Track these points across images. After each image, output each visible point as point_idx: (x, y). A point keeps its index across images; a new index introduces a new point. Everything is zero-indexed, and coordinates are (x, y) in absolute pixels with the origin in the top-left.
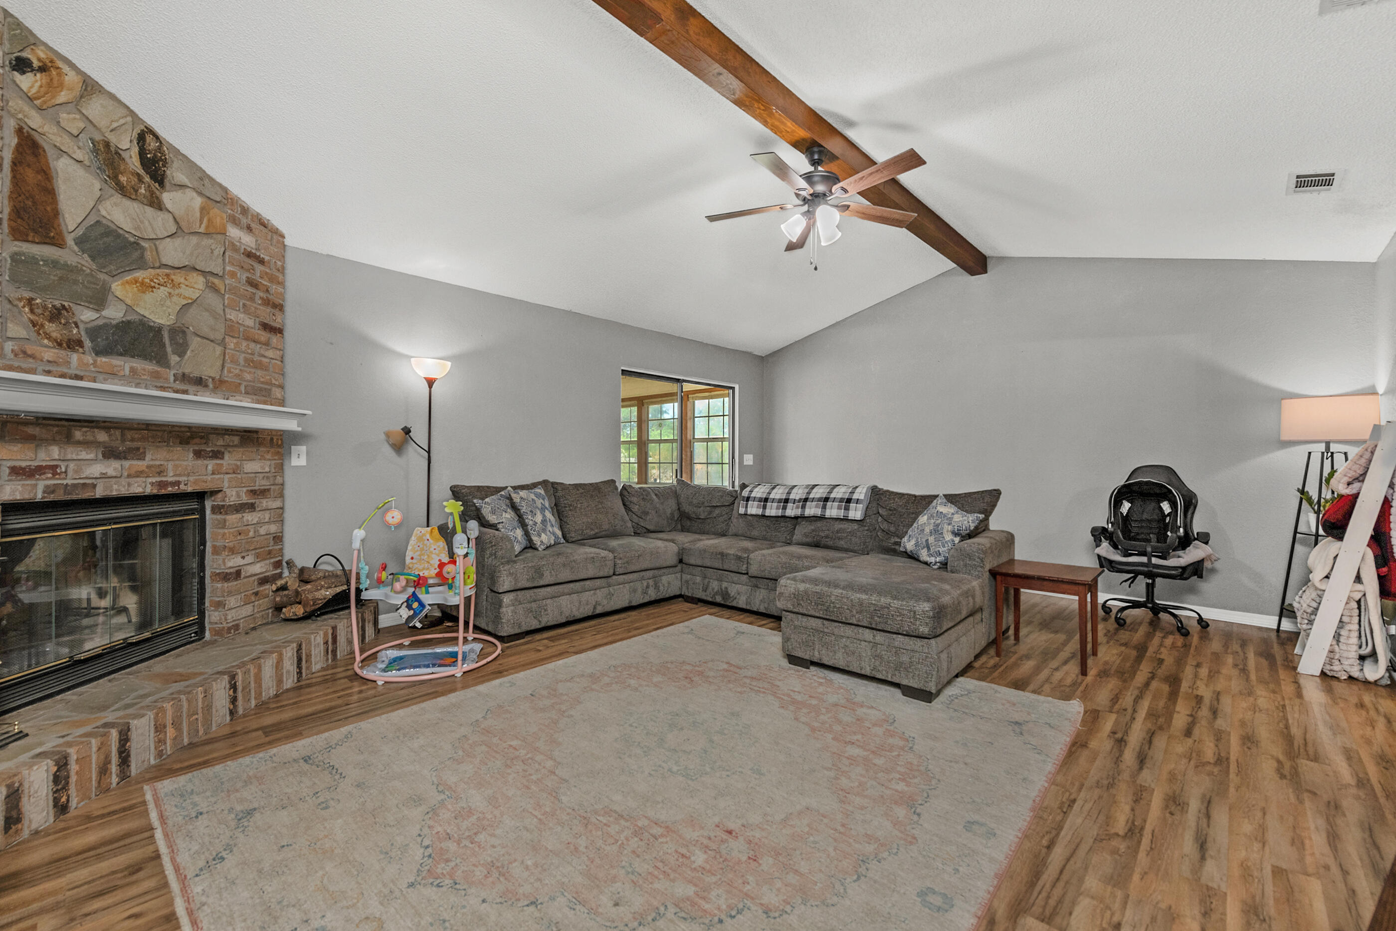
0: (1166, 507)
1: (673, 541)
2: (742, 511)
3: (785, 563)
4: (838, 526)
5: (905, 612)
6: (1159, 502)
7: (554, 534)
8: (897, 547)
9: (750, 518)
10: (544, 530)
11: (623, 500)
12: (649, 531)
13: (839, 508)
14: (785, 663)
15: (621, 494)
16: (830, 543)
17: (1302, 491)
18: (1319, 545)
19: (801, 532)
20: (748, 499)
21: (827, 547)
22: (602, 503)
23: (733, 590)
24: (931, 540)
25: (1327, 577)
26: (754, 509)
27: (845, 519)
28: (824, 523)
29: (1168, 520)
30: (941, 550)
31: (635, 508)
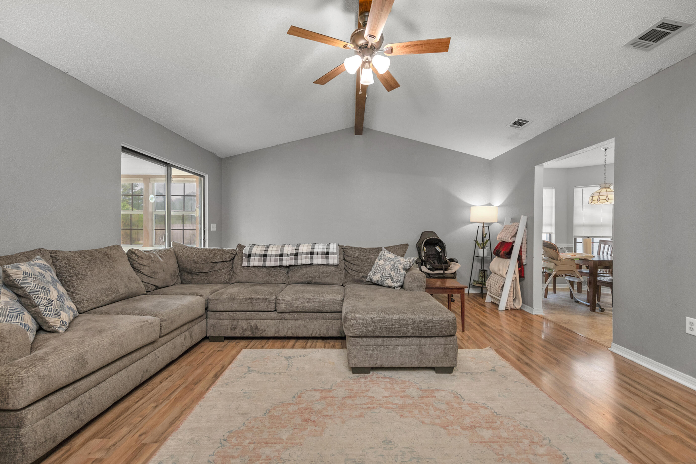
0: (438, 248)
1: (196, 294)
2: (245, 264)
3: (310, 299)
4: (322, 269)
5: (443, 322)
6: (435, 247)
7: (70, 309)
8: (364, 279)
9: (253, 269)
10: (62, 307)
11: (131, 264)
12: (157, 288)
13: (322, 258)
14: (350, 374)
15: (129, 258)
16: (319, 280)
17: (476, 241)
18: (493, 260)
19: (296, 275)
20: (249, 255)
21: (316, 284)
22: (114, 268)
23: (261, 325)
24: (393, 273)
25: (506, 273)
26: (256, 262)
27: (328, 265)
28: (312, 268)
29: (441, 254)
30: (400, 278)
31: (145, 270)
